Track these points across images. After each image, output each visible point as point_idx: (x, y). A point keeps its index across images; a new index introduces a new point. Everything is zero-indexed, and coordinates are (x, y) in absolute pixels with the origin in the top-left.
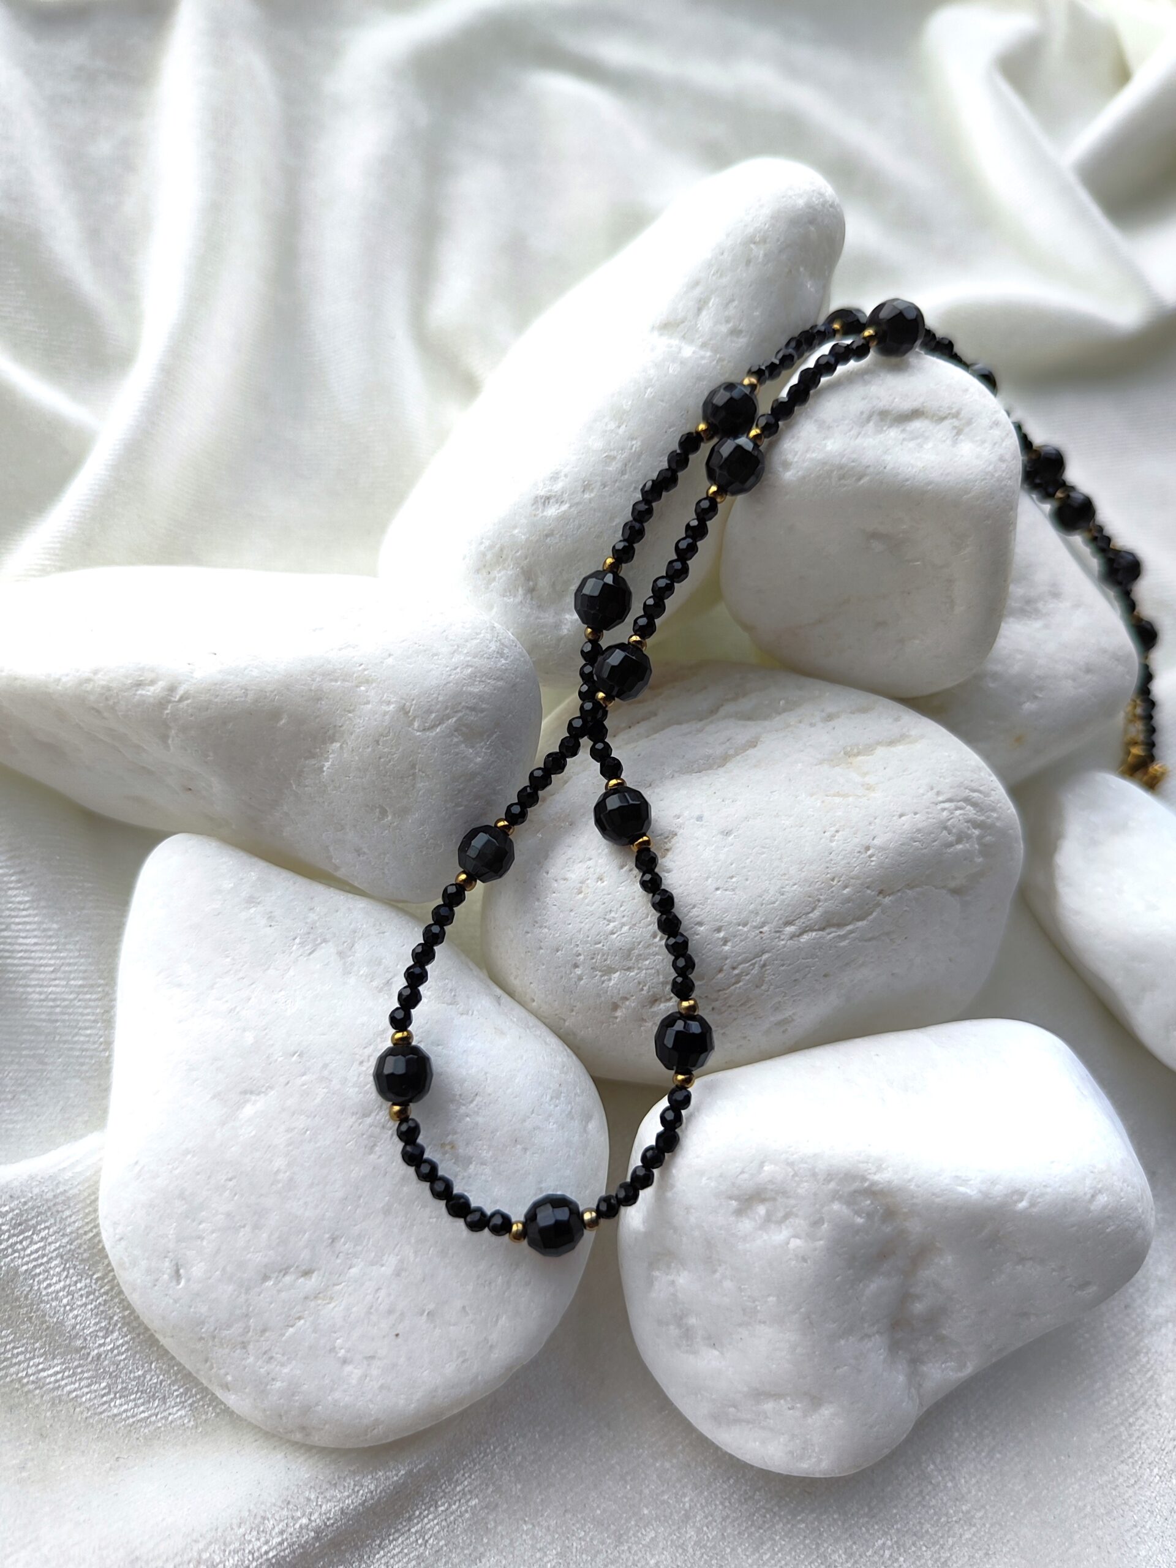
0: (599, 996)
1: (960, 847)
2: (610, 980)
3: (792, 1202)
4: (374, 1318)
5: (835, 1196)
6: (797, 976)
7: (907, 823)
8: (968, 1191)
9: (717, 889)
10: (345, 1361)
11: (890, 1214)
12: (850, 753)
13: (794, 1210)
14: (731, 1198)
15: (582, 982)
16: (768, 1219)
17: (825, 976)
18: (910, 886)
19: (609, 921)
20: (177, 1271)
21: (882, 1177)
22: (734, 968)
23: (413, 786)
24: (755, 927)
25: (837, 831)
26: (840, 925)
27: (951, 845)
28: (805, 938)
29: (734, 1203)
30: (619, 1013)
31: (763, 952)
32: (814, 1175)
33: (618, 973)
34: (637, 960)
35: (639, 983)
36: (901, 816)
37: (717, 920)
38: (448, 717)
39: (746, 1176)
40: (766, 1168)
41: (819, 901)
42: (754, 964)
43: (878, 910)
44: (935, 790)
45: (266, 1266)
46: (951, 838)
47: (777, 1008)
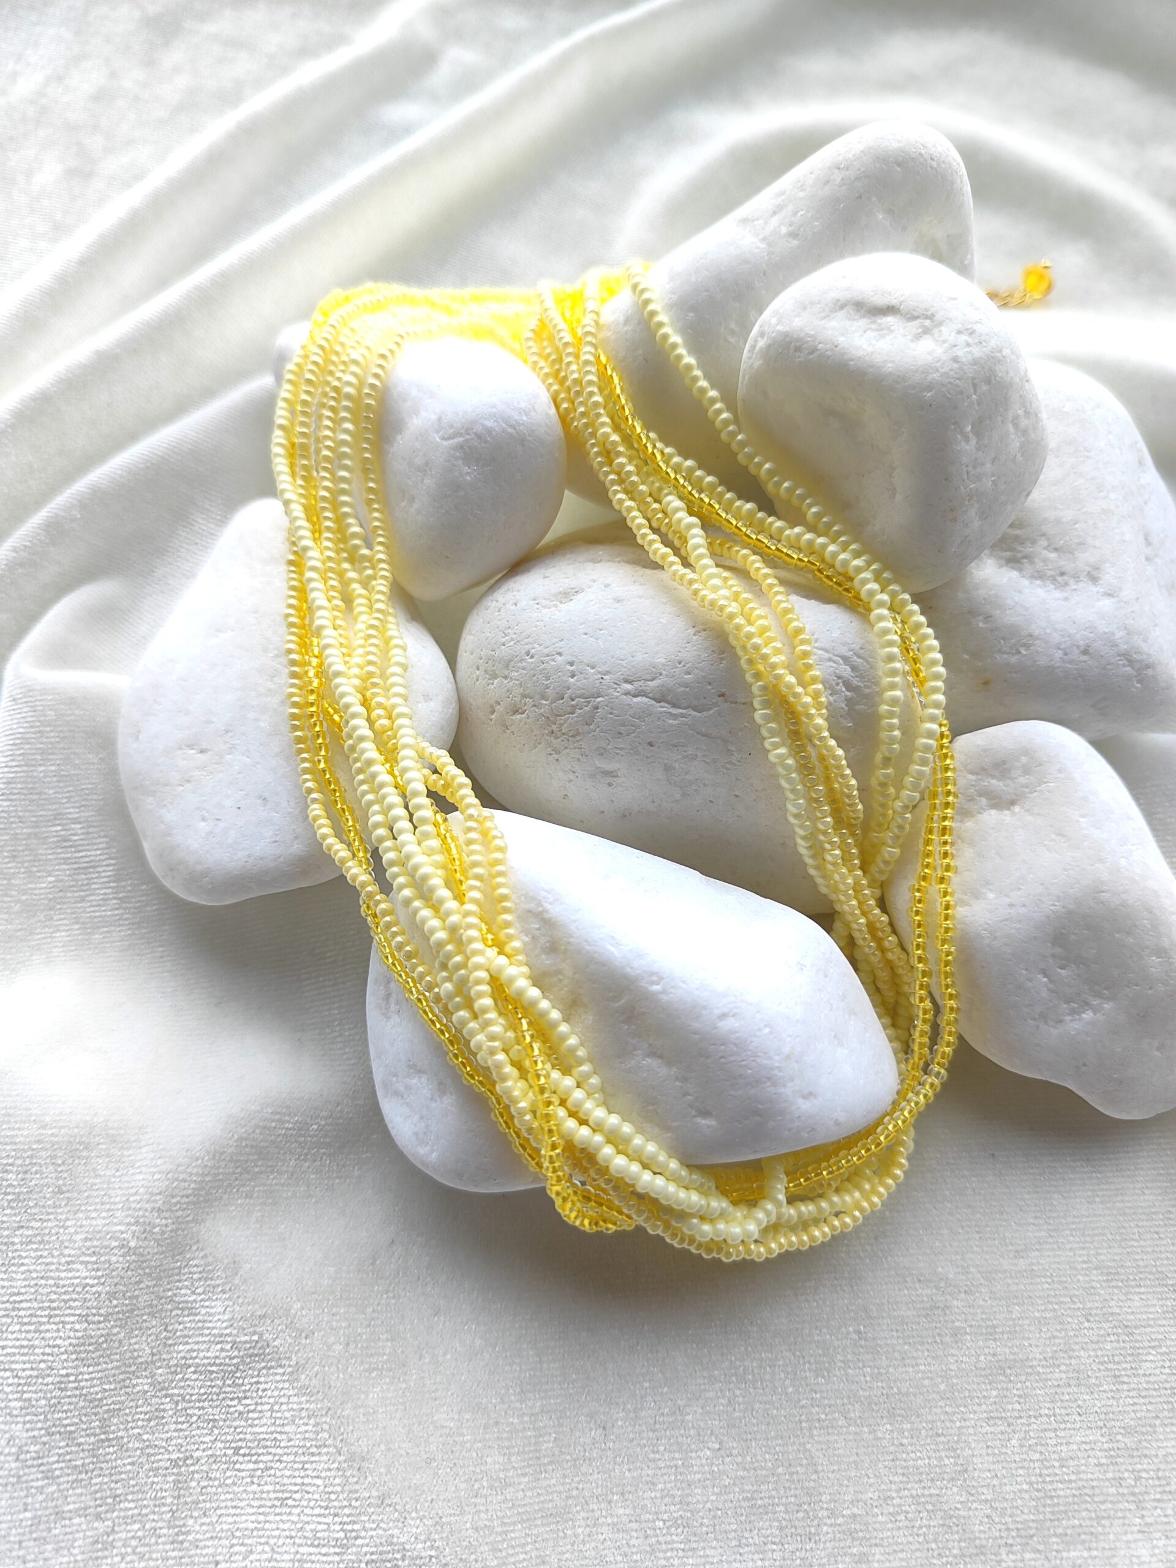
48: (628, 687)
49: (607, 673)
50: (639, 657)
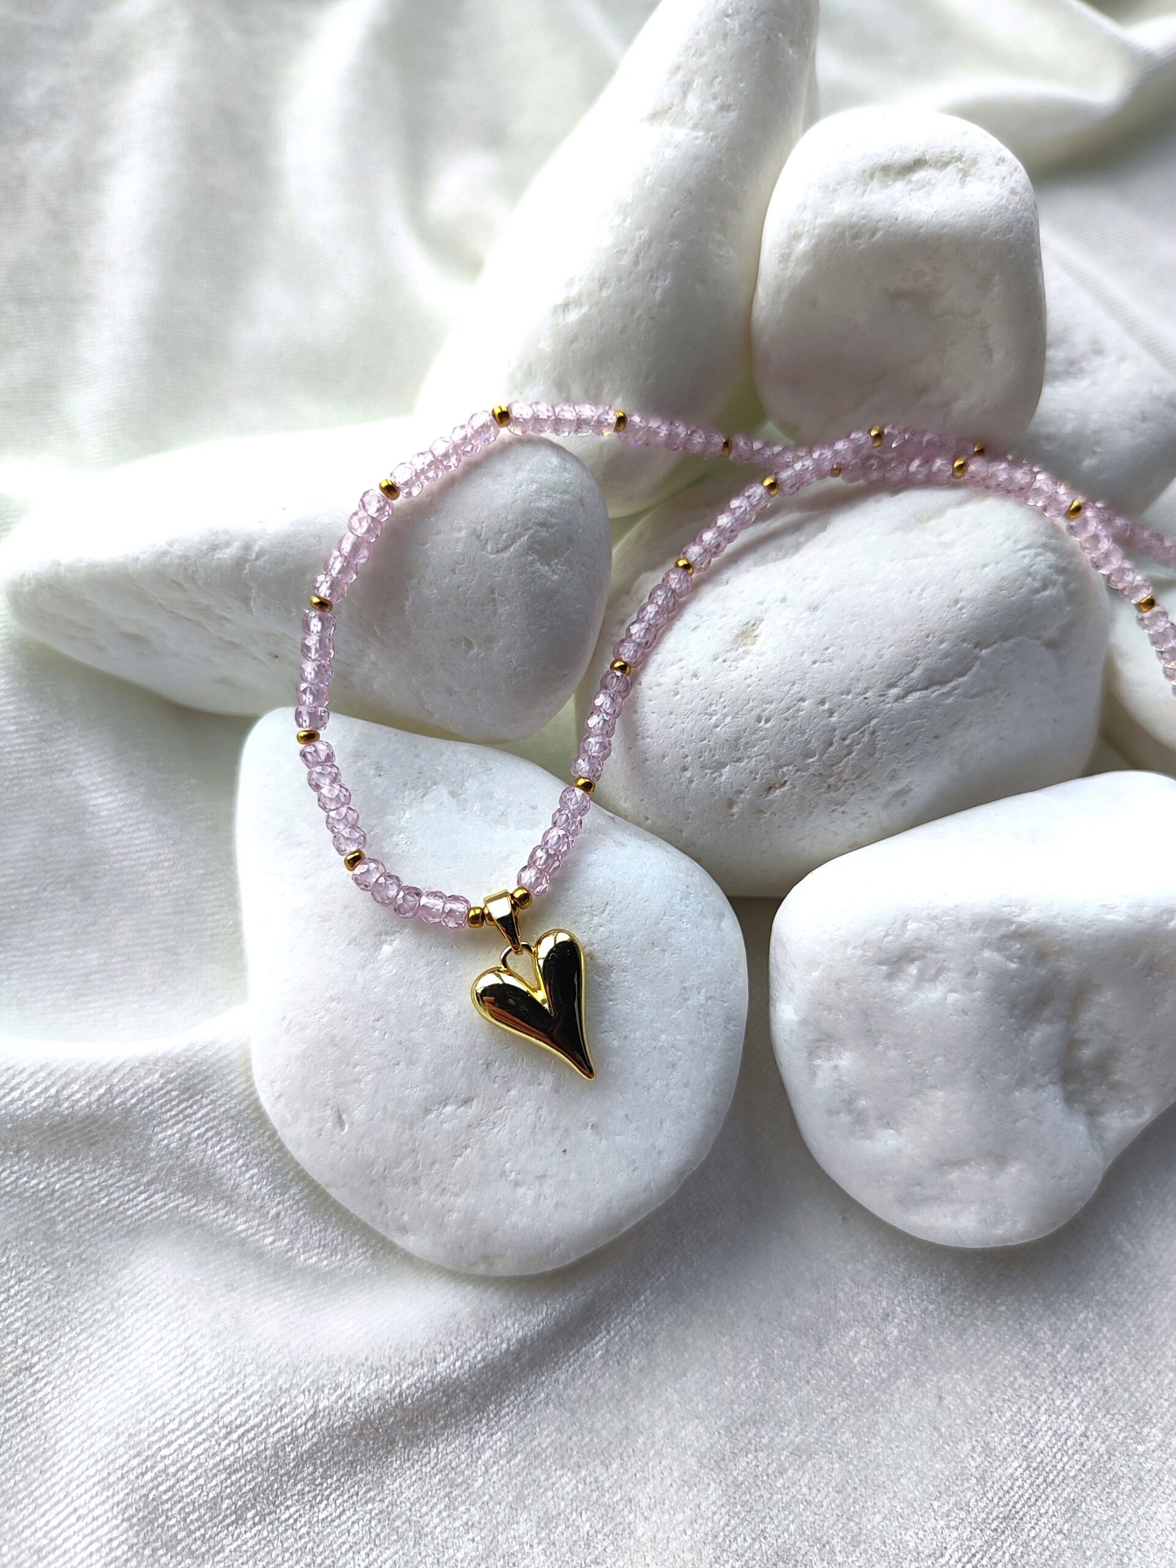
0: (712, 794)
1: (1047, 593)
2: (721, 775)
3: (942, 956)
4: (539, 1137)
5: (985, 944)
6: (909, 739)
7: (991, 574)
8: (1117, 918)
9: (814, 662)
10: (517, 1184)
11: (1042, 956)
12: (920, 519)
13: (946, 964)
14: (880, 963)
15: (693, 785)
16: (921, 978)
17: (936, 737)
18: (1005, 638)
19: (711, 715)
20: (340, 1117)
21: (1028, 917)
22: (844, 739)
23: (495, 612)
24: (859, 694)
25: (923, 590)
26: (943, 682)
27: (1037, 591)
28: (910, 699)
29: (884, 968)
30: (735, 810)
31: (871, 718)
32: (959, 925)
33: (728, 767)
34: (746, 749)
35: (751, 772)
36: (984, 566)
37: (819, 693)
38: (520, 535)
39: (891, 938)
40: (909, 927)
41: (917, 659)
42: (864, 731)
43: (978, 663)
44: (1012, 540)
45: (425, 1099)
46: (1037, 585)
47: (893, 777)
48: (894, 691)
49: (867, 690)
50: (888, 653)
